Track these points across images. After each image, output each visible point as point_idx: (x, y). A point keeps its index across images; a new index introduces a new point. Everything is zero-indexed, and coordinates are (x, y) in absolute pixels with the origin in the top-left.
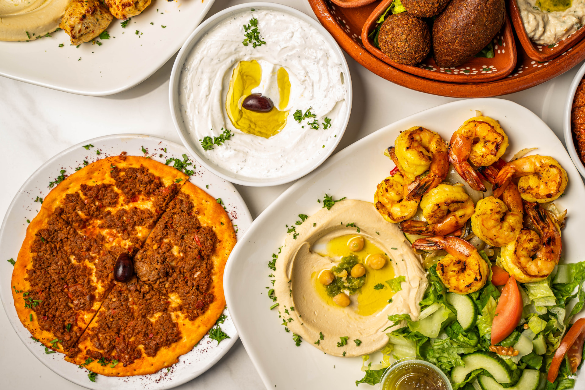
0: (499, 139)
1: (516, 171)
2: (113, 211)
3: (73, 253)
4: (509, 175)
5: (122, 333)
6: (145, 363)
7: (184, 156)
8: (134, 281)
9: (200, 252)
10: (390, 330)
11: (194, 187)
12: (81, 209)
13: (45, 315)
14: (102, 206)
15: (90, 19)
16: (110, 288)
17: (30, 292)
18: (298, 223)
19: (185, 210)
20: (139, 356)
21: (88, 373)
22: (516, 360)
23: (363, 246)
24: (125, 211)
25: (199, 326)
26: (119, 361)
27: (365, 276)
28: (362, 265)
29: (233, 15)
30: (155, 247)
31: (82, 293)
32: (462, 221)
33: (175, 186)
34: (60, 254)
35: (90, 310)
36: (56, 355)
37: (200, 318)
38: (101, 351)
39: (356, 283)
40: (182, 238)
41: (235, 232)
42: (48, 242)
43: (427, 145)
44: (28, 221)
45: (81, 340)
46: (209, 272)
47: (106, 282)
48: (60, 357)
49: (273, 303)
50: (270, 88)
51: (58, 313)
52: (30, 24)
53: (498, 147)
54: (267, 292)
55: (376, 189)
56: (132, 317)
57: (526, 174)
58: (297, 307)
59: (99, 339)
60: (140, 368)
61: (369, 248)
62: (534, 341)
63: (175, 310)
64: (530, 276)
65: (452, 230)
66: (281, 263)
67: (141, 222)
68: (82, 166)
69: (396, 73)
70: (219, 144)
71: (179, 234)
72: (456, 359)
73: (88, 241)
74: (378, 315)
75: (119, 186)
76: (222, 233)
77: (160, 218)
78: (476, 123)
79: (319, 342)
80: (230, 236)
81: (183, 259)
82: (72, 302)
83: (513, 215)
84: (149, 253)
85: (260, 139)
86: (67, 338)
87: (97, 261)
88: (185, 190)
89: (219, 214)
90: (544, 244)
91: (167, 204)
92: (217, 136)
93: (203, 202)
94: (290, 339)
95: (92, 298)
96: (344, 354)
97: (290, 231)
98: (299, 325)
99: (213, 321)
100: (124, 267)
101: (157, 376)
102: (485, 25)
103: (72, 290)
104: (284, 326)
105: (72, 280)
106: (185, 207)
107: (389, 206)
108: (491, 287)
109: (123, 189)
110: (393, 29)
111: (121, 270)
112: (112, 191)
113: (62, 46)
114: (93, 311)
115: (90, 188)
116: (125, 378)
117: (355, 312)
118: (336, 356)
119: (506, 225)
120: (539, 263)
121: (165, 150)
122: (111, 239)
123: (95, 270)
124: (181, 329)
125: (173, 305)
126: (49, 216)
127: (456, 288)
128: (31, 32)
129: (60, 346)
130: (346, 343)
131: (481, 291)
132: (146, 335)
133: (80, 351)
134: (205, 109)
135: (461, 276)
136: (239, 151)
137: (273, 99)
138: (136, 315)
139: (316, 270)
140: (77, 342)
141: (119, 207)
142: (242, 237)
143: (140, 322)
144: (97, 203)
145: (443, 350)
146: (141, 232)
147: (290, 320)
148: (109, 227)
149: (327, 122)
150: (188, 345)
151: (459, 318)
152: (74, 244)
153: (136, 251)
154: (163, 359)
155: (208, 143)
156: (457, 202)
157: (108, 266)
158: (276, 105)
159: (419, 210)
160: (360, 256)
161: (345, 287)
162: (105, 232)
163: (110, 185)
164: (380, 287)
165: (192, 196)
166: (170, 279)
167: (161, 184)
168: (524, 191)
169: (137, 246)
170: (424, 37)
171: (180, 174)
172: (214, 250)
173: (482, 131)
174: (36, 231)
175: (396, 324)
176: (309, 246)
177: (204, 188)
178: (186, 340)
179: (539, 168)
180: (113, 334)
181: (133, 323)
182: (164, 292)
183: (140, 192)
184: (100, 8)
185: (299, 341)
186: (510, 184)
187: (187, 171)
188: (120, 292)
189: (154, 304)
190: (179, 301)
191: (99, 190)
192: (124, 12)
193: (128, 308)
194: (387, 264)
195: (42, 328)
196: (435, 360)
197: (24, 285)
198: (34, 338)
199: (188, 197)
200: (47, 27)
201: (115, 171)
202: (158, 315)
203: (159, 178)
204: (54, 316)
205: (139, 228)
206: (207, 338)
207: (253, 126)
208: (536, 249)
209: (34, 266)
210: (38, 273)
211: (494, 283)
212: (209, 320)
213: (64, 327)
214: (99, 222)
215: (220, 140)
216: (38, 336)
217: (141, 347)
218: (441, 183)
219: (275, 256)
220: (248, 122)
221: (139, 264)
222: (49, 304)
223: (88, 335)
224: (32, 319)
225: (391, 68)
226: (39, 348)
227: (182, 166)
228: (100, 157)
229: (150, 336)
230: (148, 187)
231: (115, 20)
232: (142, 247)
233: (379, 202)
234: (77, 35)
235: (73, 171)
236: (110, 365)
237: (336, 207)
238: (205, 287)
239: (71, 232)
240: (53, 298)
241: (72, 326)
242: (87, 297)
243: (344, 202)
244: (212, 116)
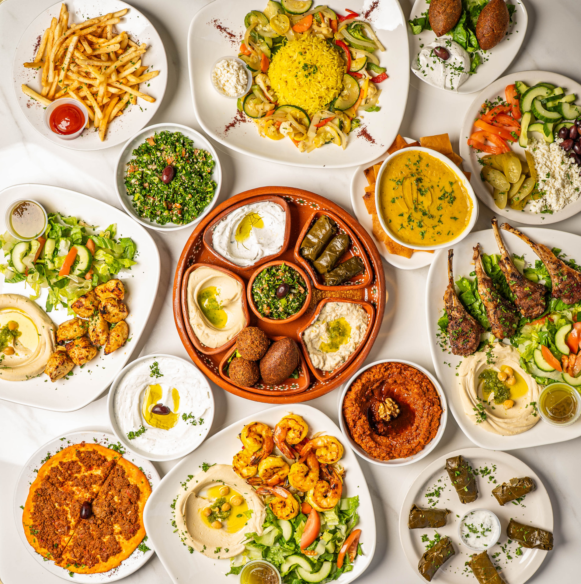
0: (301, 428)
1: (313, 446)
2: (79, 476)
3: (56, 502)
4: (308, 450)
5: (87, 548)
6: (101, 566)
7: (118, 442)
8: (92, 518)
9: (130, 500)
10: (245, 542)
11: (125, 461)
12: (60, 476)
13: (42, 539)
14: (72, 473)
15: (61, 367)
16: (78, 522)
17: (33, 526)
18: (188, 480)
19: (120, 475)
20: (98, 561)
21: (69, 572)
22: (316, 558)
23: (228, 491)
24: (86, 477)
25: (132, 544)
26: (86, 565)
27: (230, 510)
28: (228, 503)
29: (143, 361)
30: (104, 497)
31: (63, 525)
32: (282, 478)
33: (113, 461)
34: (49, 502)
35: (68, 535)
36: (50, 561)
37: (133, 539)
38: (75, 560)
39: (225, 514)
40: (120, 491)
41: (151, 487)
42: (42, 496)
43: (260, 433)
44: (30, 484)
45: (63, 553)
46: (136, 511)
47: (76, 519)
48: (52, 562)
49: (175, 529)
50: (167, 400)
51: (49, 538)
52: (28, 371)
53: (301, 433)
54: (171, 523)
55: (233, 459)
56: (93, 539)
57: (320, 447)
58: (189, 530)
59: (74, 552)
60: (98, 569)
61: (232, 492)
62: (327, 546)
63: (117, 534)
64: (323, 508)
65: (277, 483)
66: (178, 505)
67: (95, 482)
68: (60, 450)
69: (240, 391)
70: (138, 436)
71: (117, 489)
72: (281, 559)
73: (65, 494)
74: (239, 532)
75: (81, 462)
76: (143, 487)
77: (106, 479)
78: (288, 419)
79: (203, 551)
80: (147, 489)
81: (120, 504)
82: (57, 531)
83: (312, 472)
84: (100, 501)
85: (163, 431)
86: (55, 552)
87: (70, 506)
88: (120, 463)
89: (140, 477)
90: (331, 489)
91: (110, 471)
92: (137, 431)
93: (131, 469)
94: (186, 549)
95: (69, 528)
96: (219, 558)
97: (183, 485)
98: (191, 542)
99: (140, 540)
100: (85, 510)
101: (109, 573)
102: (286, 366)
103: (57, 523)
104: (182, 542)
105: (56, 518)
106: (120, 473)
107: (240, 469)
108: (301, 515)
109: (83, 463)
110: (235, 367)
111: (84, 512)
112: (78, 464)
113: (46, 381)
114: (69, 536)
115: (65, 464)
116: (90, 575)
117: (226, 532)
118: (214, 558)
119: (308, 478)
120: (328, 500)
121: (107, 440)
122: (78, 493)
123: (69, 511)
124: (122, 545)
125: (116, 531)
126: (42, 480)
127: (281, 517)
128: (29, 375)
129: (52, 557)
130: (220, 551)
131: (296, 517)
132: (101, 549)
133: (63, 559)
134: (129, 415)
135: (283, 510)
136: (150, 439)
137: (169, 407)
138: (95, 537)
139: (200, 507)
140: (61, 554)
141: (82, 474)
142: (155, 489)
143: (97, 542)
144: (69, 472)
145: (274, 554)
146: (95, 488)
147: (185, 539)
148: (77, 486)
149: (201, 421)
150: (126, 555)
151: (284, 535)
152: (57, 496)
153: (93, 500)
154: (112, 564)
155: (132, 435)
156: (277, 468)
157: (77, 509)
158: (172, 410)
159: (258, 471)
160: (227, 498)
161: (218, 517)
162: (74, 489)
163: (76, 461)
164: (240, 516)
165: (124, 466)
166: (114, 516)
167: (105, 460)
168: (319, 457)
169: (93, 497)
170: (253, 371)
171: (116, 453)
172: (138, 498)
173: (291, 424)
174: (35, 490)
175: (248, 539)
176: (194, 494)
177: (131, 461)
178: (124, 552)
179: (326, 444)
180: (82, 549)
181: (93, 543)
182: (110, 523)
183: (93, 465)
184: (67, 360)
185: (192, 550)
186: (310, 453)
187: (121, 452)
188: (85, 524)
189: (105, 531)
190: (119, 528)
191: (69, 465)
192: (80, 362)
193: (90, 534)
194: (243, 502)
195: (41, 547)
196: (270, 560)
197: (29, 521)
198: (36, 552)
199: (122, 467)
200: (37, 372)
201: (79, 453)
202: (108, 537)
203: (104, 457)
204: (47, 539)
205: (94, 486)
206: (137, 549)
207: (159, 423)
208: (327, 491)
209: (34, 510)
210: (37, 514)
211: (303, 512)
212: (137, 540)
213: (53, 546)
214: (71, 483)
215: (138, 433)
216: (38, 551)
217: (98, 556)
218: (268, 456)
219: (174, 500)
220: (156, 421)
221: (94, 508)
222: (44, 532)
223: (68, 550)
224: (35, 541)
225: (236, 389)
226: (40, 558)
227: (118, 449)
228: (69, 445)
229: (104, 550)
230: (98, 462)
231: (75, 365)
232: (96, 497)
233: (235, 467)
234: (54, 377)
235: (55, 454)
236: (81, 567)
237: (210, 470)
238: (134, 520)
239: (55, 490)
240: (46, 529)
241: (58, 545)
242: (66, 528)
243: (215, 466)
244: (134, 419)
